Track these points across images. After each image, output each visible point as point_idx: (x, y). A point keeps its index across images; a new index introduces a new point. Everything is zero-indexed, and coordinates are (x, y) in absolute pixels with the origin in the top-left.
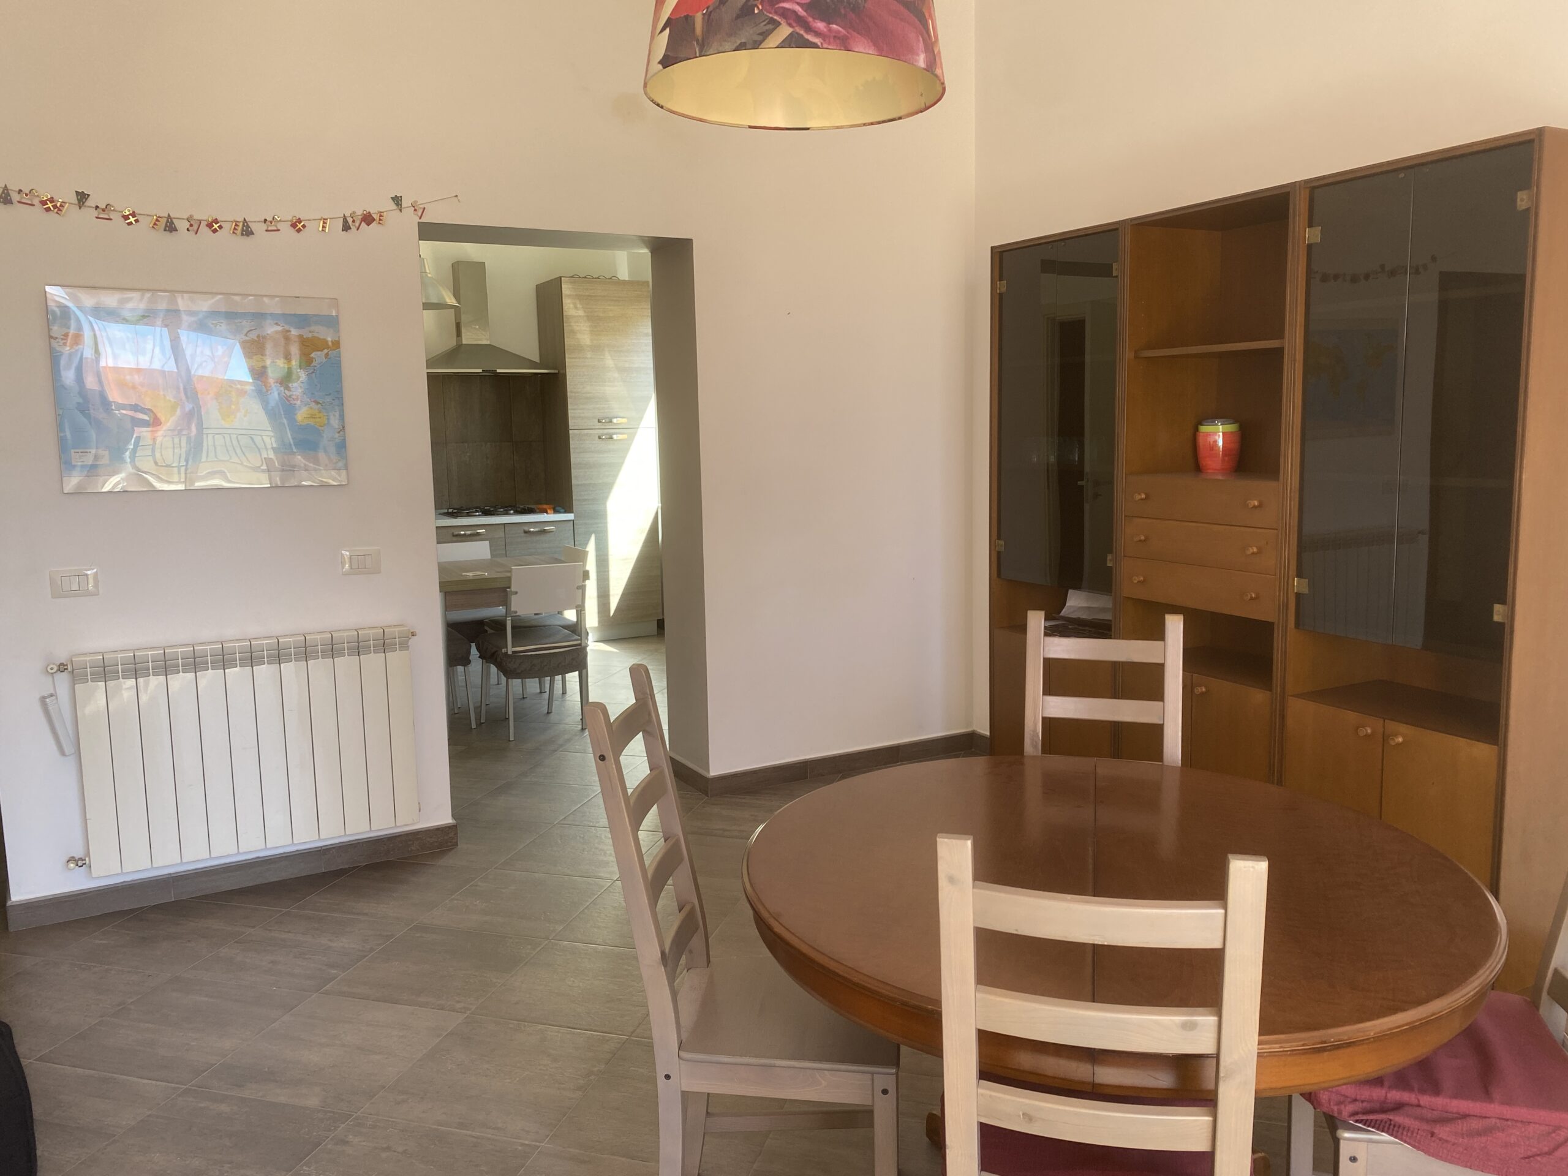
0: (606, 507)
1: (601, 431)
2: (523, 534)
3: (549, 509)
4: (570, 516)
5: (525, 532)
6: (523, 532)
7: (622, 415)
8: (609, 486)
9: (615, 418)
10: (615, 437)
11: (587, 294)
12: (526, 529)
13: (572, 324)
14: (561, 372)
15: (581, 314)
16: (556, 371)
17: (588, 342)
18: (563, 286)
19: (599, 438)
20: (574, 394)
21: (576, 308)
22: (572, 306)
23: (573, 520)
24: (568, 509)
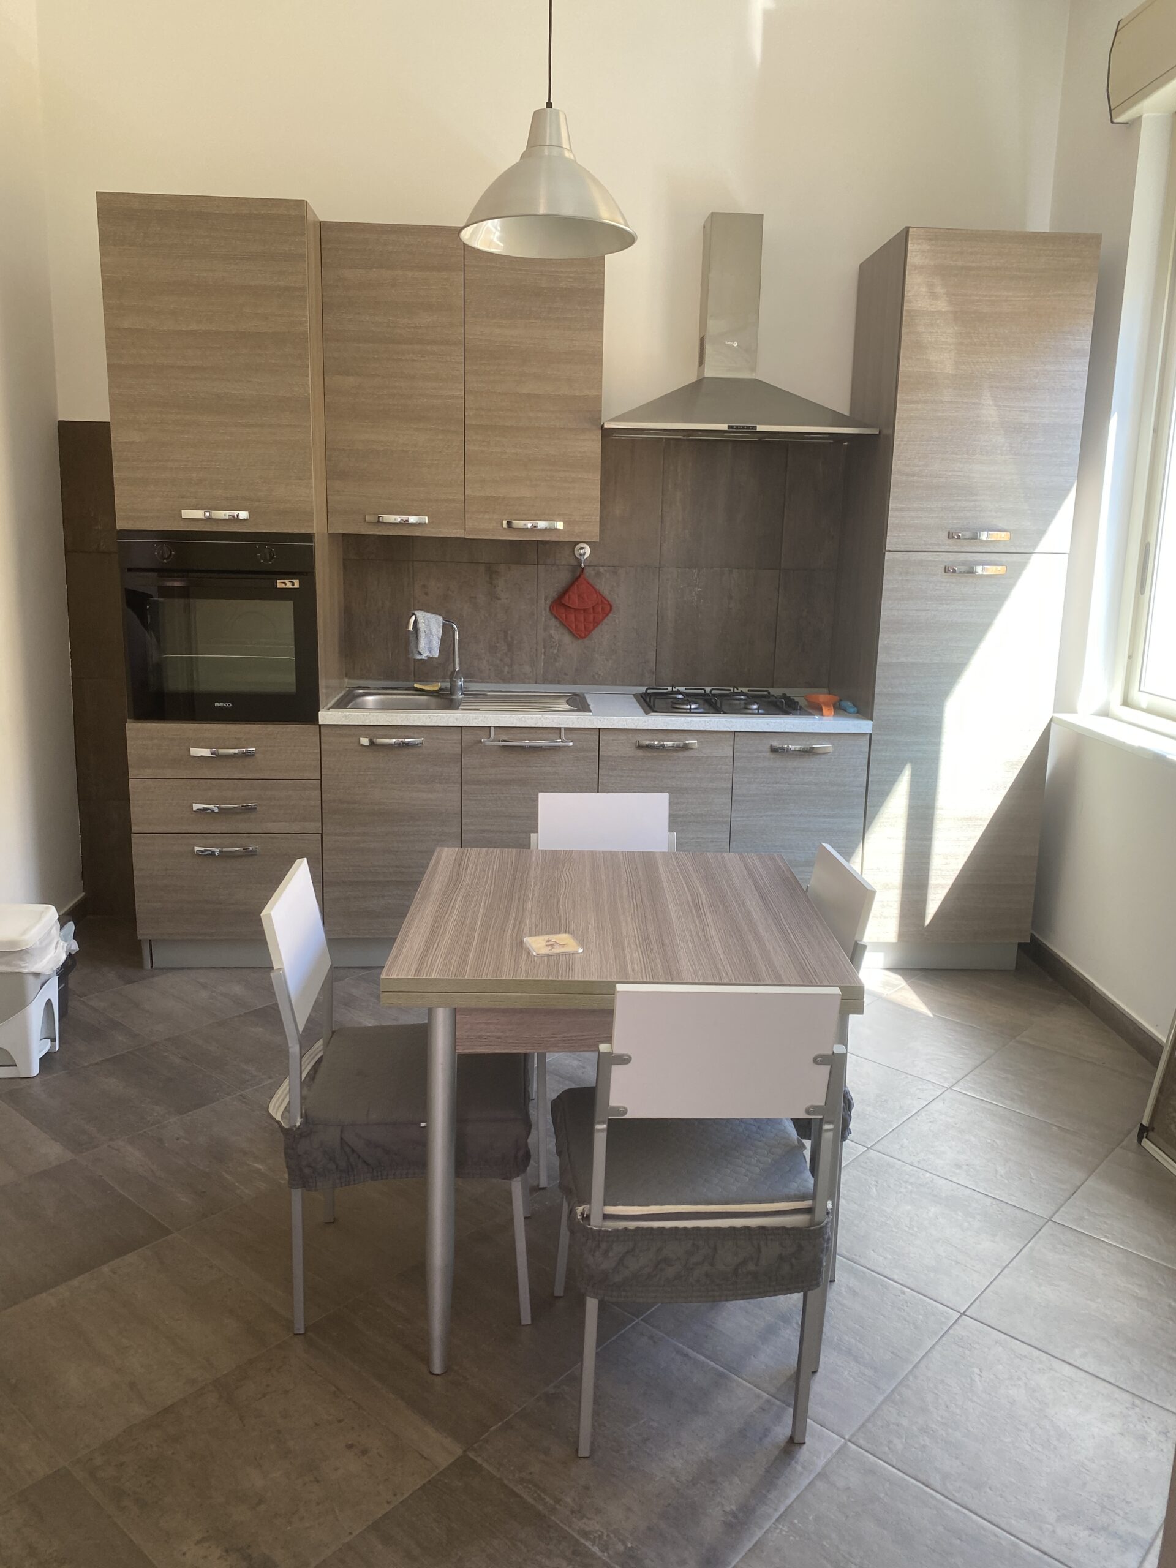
0: (941, 711)
1: (951, 557)
2: (768, 754)
3: (827, 705)
4: (865, 726)
5: (774, 750)
6: (769, 750)
7: (1001, 525)
8: (953, 671)
9: (984, 530)
10: (979, 570)
11: (960, 263)
12: (776, 744)
13: (921, 329)
14: (885, 432)
15: (939, 308)
16: (875, 431)
17: (949, 369)
18: (910, 247)
19: (946, 570)
20: (904, 478)
21: (933, 295)
22: (924, 289)
23: (871, 734)
24: (864, 710)
